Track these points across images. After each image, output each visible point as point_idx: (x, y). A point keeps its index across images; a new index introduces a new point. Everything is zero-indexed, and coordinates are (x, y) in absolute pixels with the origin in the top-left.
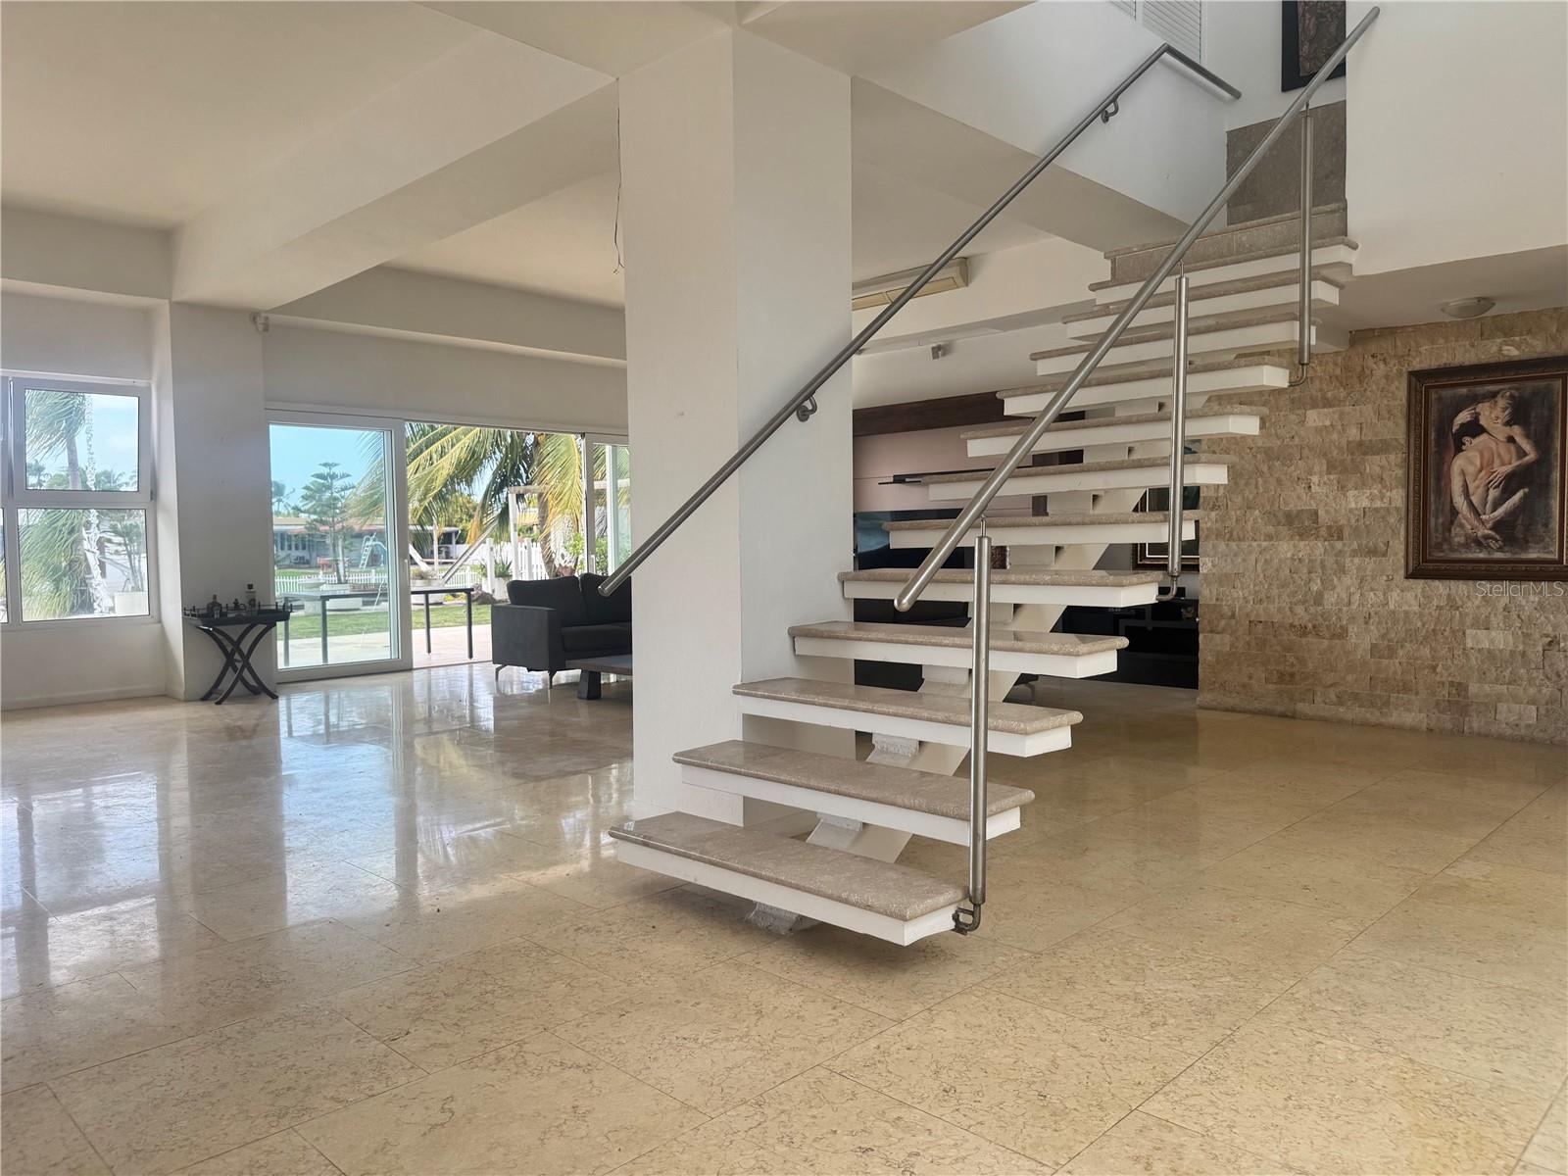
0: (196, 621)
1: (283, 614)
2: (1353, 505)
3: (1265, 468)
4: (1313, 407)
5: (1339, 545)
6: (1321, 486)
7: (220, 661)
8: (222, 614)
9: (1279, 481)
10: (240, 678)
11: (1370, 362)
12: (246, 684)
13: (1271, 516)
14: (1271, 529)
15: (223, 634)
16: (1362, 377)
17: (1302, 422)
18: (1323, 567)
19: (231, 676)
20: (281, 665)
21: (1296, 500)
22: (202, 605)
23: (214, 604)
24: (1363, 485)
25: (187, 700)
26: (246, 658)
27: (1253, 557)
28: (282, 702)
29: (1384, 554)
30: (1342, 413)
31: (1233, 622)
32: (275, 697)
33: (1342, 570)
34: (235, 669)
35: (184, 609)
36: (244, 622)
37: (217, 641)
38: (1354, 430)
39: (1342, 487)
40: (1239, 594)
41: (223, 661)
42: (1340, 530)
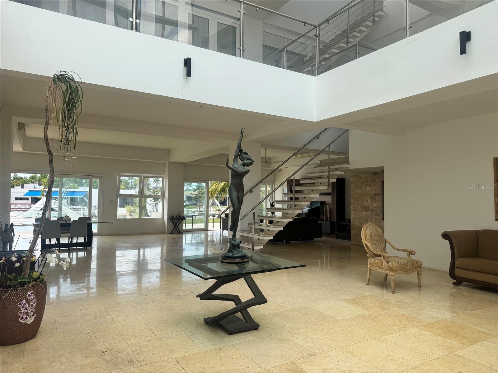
0: (170, 219)
1: (185, 218)
2: (374, 206)
3: (360, 197)
4: (368, 186)
5: (372, 213)
6: (369, 201)
7: (173, 226)
8: (174, 218)
9: (363, 200)
10: (176, 230)
11: (376, 178)
13: (362, 207)
14: (362, 209)
15: (174, 221)
16: (375, 181)
17: (366, 189)
18: (370, 217)
20: (184, 228)
21: (365, 204)
22: (171, 216)
23: (173, 216)
24: (376, 202)
25: (167, 234)
26: (178, 226)
27: (359, 215)
28: (184, 235)
29: (379, 215)
30: (372, 188)
31: (356, 228)
32: (182, 234)
33: (373, 218)
34: (176, 228)
35: (168, 217)
36: (178, 220)
37: (173, 223)
38: (374, 191)
39: (373, 202)
40: (357, 222)
41: (174, 227)
42: (372, 210)
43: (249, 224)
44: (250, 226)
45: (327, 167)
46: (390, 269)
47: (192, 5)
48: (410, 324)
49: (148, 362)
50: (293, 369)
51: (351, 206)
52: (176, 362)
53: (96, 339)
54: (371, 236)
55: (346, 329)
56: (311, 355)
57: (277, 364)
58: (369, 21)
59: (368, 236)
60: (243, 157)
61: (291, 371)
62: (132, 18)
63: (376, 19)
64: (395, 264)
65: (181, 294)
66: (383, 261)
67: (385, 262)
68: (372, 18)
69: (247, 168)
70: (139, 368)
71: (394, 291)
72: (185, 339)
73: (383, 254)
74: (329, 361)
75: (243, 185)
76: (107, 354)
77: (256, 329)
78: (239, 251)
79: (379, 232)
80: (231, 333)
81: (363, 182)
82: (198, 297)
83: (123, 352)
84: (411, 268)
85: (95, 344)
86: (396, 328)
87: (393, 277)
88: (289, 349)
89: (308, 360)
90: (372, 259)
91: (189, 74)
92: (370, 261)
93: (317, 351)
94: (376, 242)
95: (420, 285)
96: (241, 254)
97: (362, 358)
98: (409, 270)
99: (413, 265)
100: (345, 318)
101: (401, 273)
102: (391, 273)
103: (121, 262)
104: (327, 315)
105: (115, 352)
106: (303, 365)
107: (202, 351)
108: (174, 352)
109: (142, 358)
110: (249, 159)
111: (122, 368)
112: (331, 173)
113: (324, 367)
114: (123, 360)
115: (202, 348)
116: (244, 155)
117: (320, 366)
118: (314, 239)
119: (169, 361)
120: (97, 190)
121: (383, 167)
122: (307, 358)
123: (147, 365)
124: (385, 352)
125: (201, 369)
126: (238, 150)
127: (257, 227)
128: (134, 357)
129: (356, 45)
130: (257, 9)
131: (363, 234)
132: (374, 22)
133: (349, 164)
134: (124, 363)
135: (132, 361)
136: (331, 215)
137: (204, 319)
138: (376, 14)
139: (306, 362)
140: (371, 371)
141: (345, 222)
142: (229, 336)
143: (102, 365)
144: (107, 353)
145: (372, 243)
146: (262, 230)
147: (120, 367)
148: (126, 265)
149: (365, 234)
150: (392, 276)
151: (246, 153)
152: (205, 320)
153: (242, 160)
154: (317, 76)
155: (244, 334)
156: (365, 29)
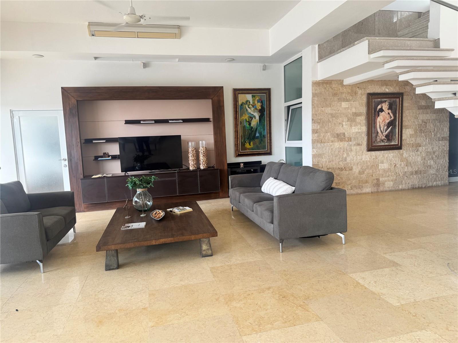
2: (354, 131)
3: (331, 120)
4: (344, 101)
5: (350, 143)
6: (346, 125)
9: (335, 124)
11: (357, 89)
13: (333, 135)
14: (332, 139)
16: (355, 93)
17: (341, 106)
18: (347, 150)
21: (339, 130)
24: (355, 126)
27: (328, 148)
29: (361, 145)
30: (351, 104)
33: (351, 150)
39: (351, 126)
40: (324, 160)
42: (351, 139)
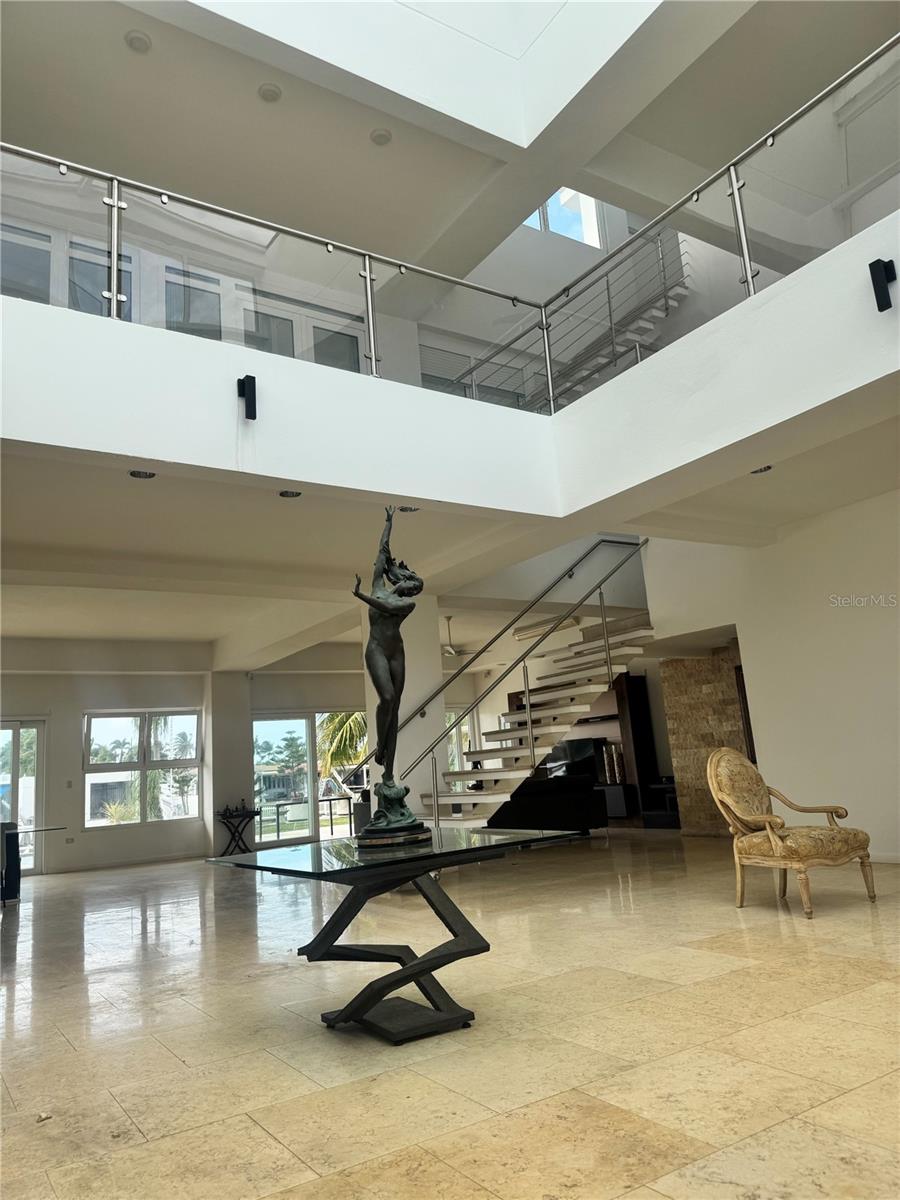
0: (220, 818)
1: (258, 814)
6: (712, 720)
7: (228, 836)
8: (231, 814)
9: (696, 720)
10: (237, 845)
11: (721, 662)
12: (240, 848)
13: (695, 736)
15: (230, 823)
17: (701, 692)
19: (234, 844)
20: (258, 839)
21: (705, 728)
22: (222, 810)
23: (227, 809)
25: (215, 856)
26: (240, 834)
27: (692, 757)
30: (714, 686)
34: (235, 840)
35: (214, 812)
36: (241, 819)
37: (228, 827)
38: (720, 696)
39: (720, 721)
40: (689, 776)
41: (230, 837)
43: (423, 796)
44: (427, 801)
45: (601, 642)
46: (791, 854)
47: (255, 291)
48: (869, 975)
49: (169, 1131)
50: (579, 1103)
51: (670, 739)
52: (250, 1123)
53: (21, 1092)
54: (731, 779)
55: (706, 1002)
56: (622, 1069)
57: (532, 1099)
58: (657, 308)
59: (725, 780)
60: (396, 576)
61: (575, 1109)
62: (110, 290)
63: (672, 303)
64: (803, 841)
65: (258, 972)
66: (772, 839)
67: (778, 840)
68: (662, 301)
69: (407, 600)
70: (144, 1146)
71: (811, 912)
72: (272, 1067)
73: (769, 820)
74: (674, 1076)
75: (401, 641)
76: (50, 1123)
77: (466, 1026)
78: (403, 814)
79: (750, 770)
80: (397, 1040)
81: (690, 676)
82: (303, 954)
83: (99, 1114)
84: (843, 850)
85: (16, 1103)
86: (836, 986)
87: (803, 876)
88: (561, 1061)
89: (617, 1079)
90: (743, 838)
91: (251, 413)
92: (740, 844)
93: (637, 1058)
94: (746, 795)
95: (872, 894)
96: (410, 821)
97: (763, 1061)
98: (839, 854)
99: (846, 841)
100: (699, 979)
101: (821, 864)
102: (796, 865)
103: (95, 923)
104: (651, 979)
105: (74, 1116)
106: (606, 1091)
107: (322, 1089)
108: (242, 1100)
109: (151, 1123)
110: (411, 578)
111: (93, 1153)
112: (613, 653)
113: (665, 1091)
114: (99, 1131)
115: (322, 1083)
116: (399, 571)
117: (651, 1090)
118: (591, 831)
119: (229, 1121)
120: (32, 780)
121: (734, 625)
122: (613, 1076)
123: (168, 1139)
124: (821, 1041)
125: (322, 1132)
126: (383, 557)
127: (443, 801)
128: (130, 1121)
129: (635, 347)
130: (403, 270)
131: (711, 777)
132: (667, 309)
133: (652, 629)
134: (98, 1141)
135: (125, 1133)
136: (624, 770)
137: (322, 1016)
138: (671, 294)
139: (612, 1086)
140: (794, 1087)
141: (661, 783)
142: (394, 1048)
143: (36, 1150)
144: (51, 1120)
145: (738, 797)
146: (457, 808)
147: (90, 1151)
148: (108, 926)
149: (717, 776)
150: (800, 872)
151: (402, 566)
152: (324, 1018)
153: (394, 583)
154: (554, 415)
155: (435, 1040)
156: (651, 326)
